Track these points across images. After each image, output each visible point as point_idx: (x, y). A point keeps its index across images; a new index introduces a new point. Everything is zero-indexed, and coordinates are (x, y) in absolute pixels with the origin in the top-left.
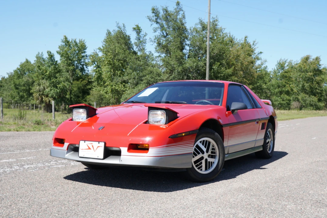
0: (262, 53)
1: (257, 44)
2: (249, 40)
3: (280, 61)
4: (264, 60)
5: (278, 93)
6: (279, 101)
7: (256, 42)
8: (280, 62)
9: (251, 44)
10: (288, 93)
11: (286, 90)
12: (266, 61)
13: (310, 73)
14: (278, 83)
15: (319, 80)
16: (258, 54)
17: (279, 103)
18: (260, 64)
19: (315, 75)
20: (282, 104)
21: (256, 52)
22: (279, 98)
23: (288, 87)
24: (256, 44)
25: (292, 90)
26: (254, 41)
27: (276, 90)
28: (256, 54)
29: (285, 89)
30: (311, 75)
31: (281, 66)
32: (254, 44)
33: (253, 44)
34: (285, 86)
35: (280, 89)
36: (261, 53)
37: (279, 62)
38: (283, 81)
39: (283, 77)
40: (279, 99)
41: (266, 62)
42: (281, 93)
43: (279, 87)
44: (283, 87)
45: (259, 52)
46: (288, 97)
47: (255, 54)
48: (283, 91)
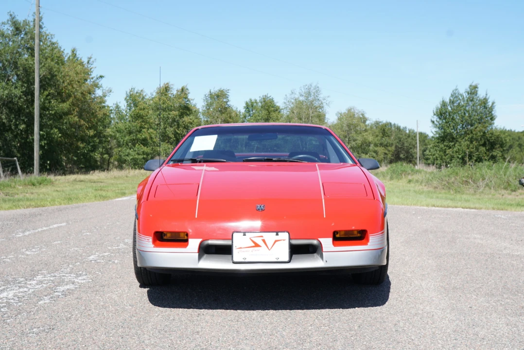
0: (103, 77)
1: (95, 63)
2: (79, 54)
3: (131, 91)
4: (107, 89)
5: (130, 142)
6: (132, 156)
7: (92, 60)
8: (130, 93)
9: (85, 60)
10: (144, 142)
11: (143, 137)
12: (111, 91)
13: (174, 112)
14: (129, 126)
15: (188, 123)
16: (97, 78)
17: (132, 159)
18: (102, 96)
19: (182, 116)
20: (137, 159)
21: (95, 74)
22: (132, 150)
23: (145, 133)
24: (93, 62)
25: (151, 138)
26: (90, 57)
27: (126, 139)
28: (94, 79)
29: (141, 136)
30: (176, 116)
31: (134, 99)
32: (90, 62)
33: (88, 62)
34: (140, 132)
35: (133, 136)
36: (101, 77)
37: (128, 93)
38: (137, 124)
39: (137, 117)
40: (132, 153)
41: (111, 93)
42: (134, 142)
43: (130, 133)
44: (137, 133)
45: (99, 76)
46: (145, 149)
47: (92, 78)
48: (138, 140)
